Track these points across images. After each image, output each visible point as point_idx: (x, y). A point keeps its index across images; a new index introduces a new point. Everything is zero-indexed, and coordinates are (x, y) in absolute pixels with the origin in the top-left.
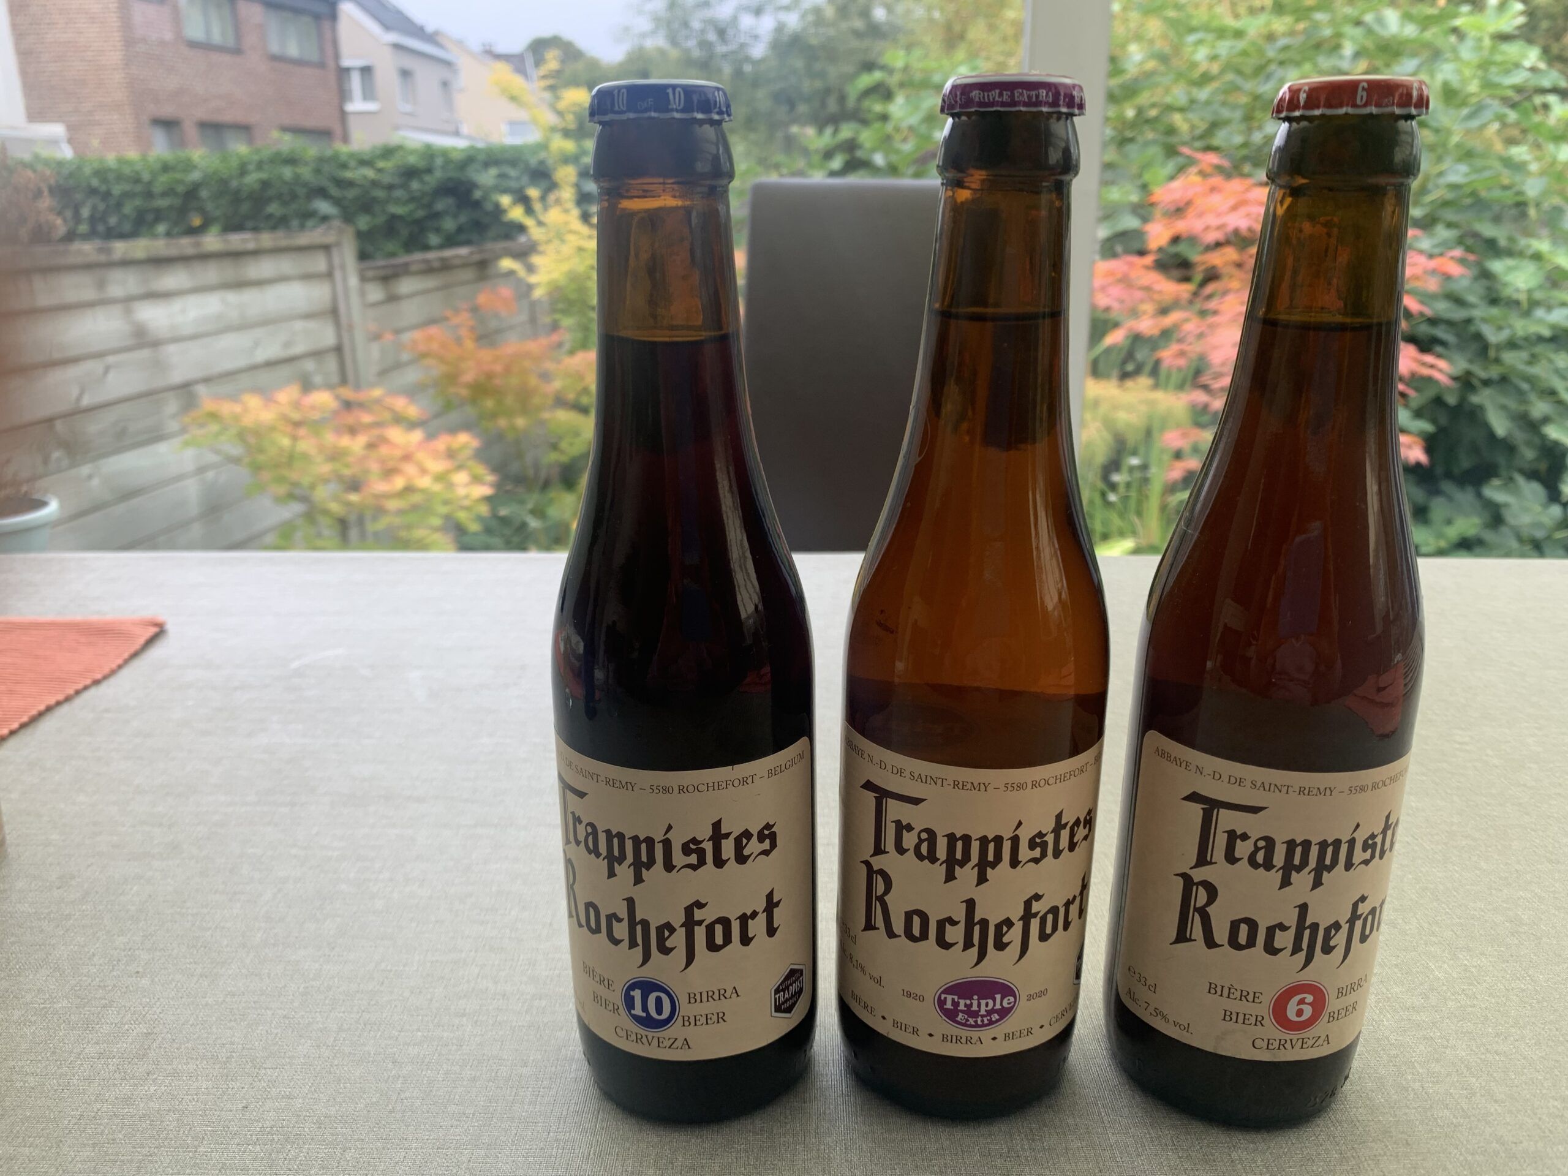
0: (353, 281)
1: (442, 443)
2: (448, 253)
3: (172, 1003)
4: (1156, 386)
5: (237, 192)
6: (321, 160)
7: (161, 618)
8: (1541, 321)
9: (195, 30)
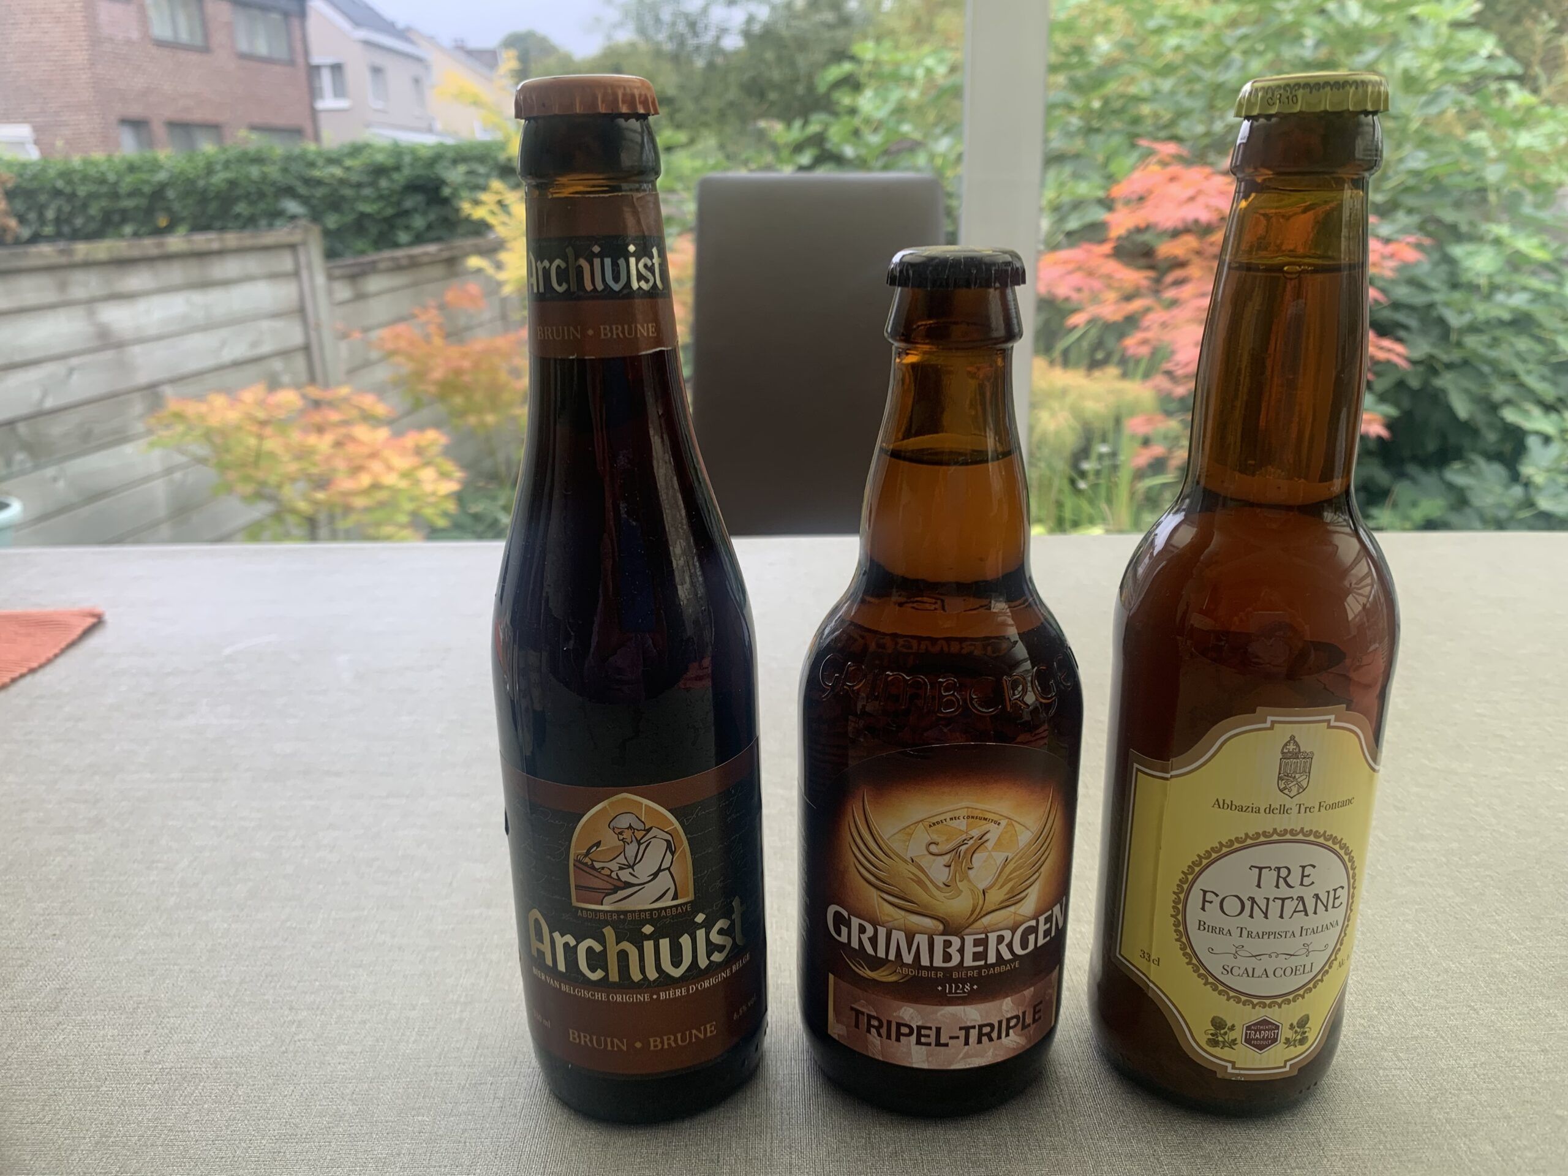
0: (320, 280)
1: (411, 439)
2: (417, 250)
3: (85, 961)
4: (1125, 375)
5: (205, 191)
6: (289, 159)
7: (99, 609)
8: (1502, 305)
9: (161, 29)
